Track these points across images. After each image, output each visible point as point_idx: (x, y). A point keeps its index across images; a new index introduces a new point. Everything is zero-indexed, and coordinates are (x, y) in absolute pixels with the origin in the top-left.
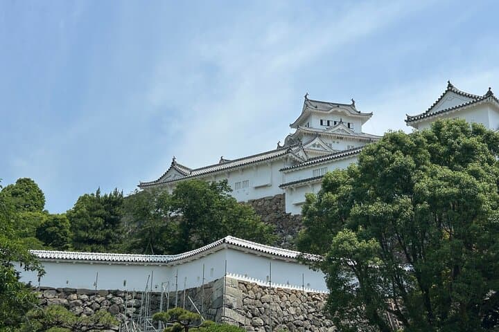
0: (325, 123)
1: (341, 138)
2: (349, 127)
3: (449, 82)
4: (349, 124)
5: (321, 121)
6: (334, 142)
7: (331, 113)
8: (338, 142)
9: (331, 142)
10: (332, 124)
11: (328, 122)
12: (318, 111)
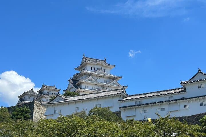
0: (93, 69)
1: (101, 77)
2: (104, 71)
3: (199, 69)
4: (104, 70)
5: (92, 68)
6: (98, 78)
7: (96, 64)
8: (99, 79)
9: (96, 78)
10: (96, 69)
11: (95, 68)
12: (91, 63)
